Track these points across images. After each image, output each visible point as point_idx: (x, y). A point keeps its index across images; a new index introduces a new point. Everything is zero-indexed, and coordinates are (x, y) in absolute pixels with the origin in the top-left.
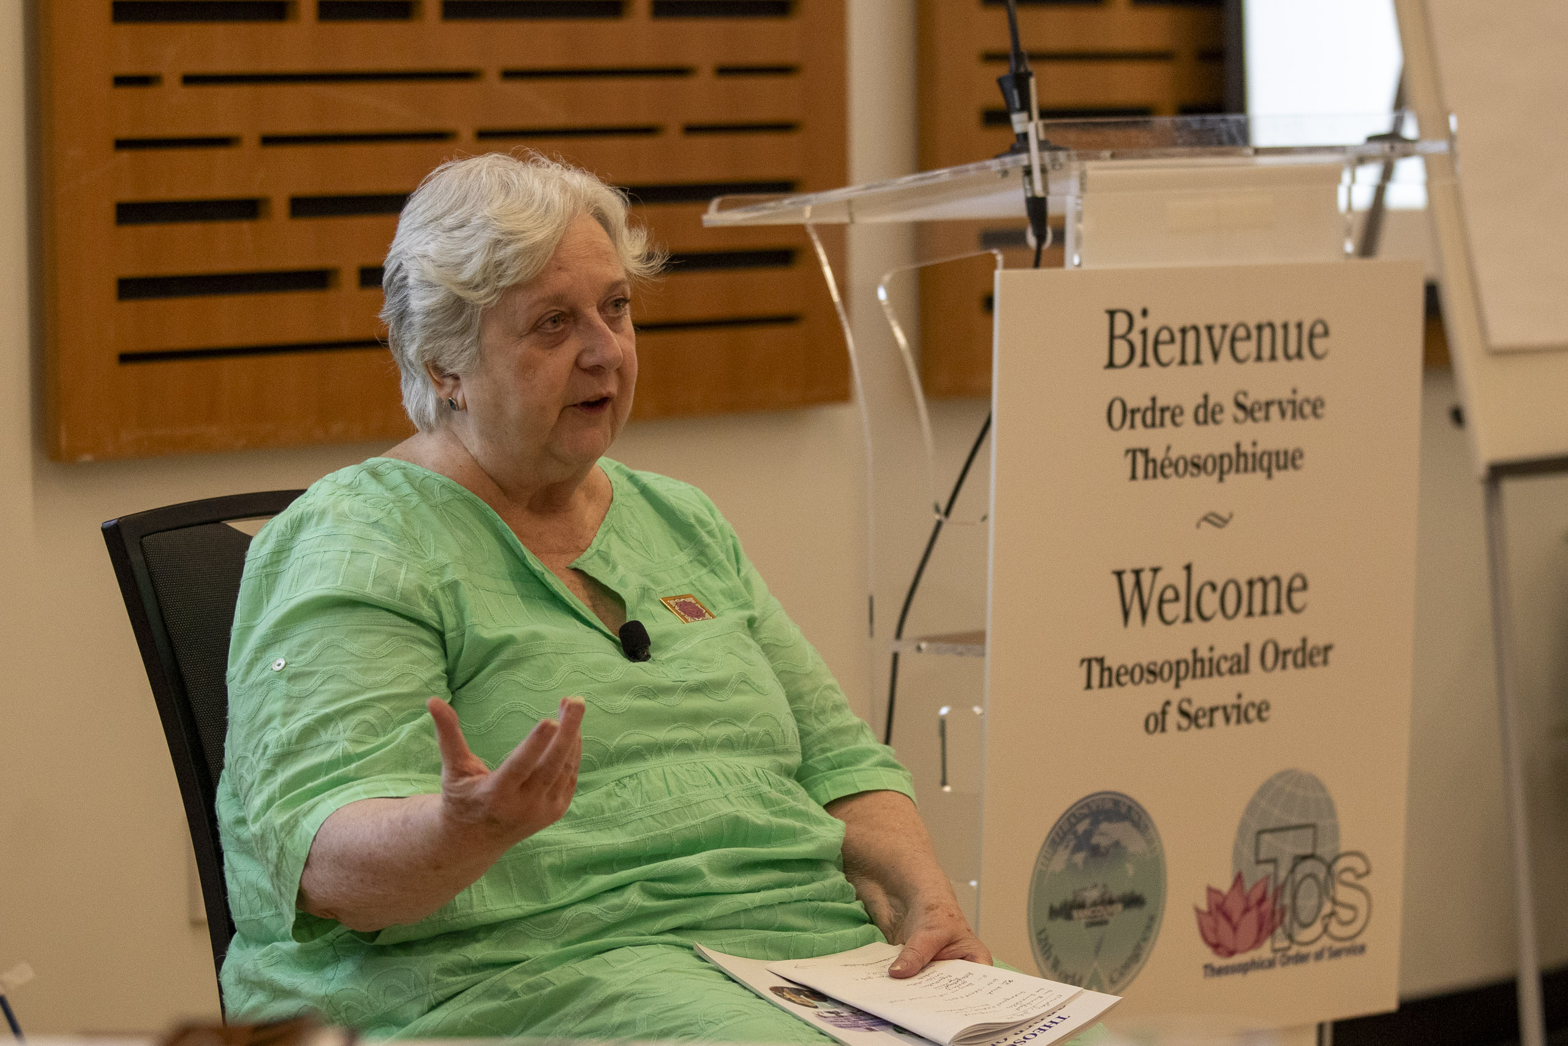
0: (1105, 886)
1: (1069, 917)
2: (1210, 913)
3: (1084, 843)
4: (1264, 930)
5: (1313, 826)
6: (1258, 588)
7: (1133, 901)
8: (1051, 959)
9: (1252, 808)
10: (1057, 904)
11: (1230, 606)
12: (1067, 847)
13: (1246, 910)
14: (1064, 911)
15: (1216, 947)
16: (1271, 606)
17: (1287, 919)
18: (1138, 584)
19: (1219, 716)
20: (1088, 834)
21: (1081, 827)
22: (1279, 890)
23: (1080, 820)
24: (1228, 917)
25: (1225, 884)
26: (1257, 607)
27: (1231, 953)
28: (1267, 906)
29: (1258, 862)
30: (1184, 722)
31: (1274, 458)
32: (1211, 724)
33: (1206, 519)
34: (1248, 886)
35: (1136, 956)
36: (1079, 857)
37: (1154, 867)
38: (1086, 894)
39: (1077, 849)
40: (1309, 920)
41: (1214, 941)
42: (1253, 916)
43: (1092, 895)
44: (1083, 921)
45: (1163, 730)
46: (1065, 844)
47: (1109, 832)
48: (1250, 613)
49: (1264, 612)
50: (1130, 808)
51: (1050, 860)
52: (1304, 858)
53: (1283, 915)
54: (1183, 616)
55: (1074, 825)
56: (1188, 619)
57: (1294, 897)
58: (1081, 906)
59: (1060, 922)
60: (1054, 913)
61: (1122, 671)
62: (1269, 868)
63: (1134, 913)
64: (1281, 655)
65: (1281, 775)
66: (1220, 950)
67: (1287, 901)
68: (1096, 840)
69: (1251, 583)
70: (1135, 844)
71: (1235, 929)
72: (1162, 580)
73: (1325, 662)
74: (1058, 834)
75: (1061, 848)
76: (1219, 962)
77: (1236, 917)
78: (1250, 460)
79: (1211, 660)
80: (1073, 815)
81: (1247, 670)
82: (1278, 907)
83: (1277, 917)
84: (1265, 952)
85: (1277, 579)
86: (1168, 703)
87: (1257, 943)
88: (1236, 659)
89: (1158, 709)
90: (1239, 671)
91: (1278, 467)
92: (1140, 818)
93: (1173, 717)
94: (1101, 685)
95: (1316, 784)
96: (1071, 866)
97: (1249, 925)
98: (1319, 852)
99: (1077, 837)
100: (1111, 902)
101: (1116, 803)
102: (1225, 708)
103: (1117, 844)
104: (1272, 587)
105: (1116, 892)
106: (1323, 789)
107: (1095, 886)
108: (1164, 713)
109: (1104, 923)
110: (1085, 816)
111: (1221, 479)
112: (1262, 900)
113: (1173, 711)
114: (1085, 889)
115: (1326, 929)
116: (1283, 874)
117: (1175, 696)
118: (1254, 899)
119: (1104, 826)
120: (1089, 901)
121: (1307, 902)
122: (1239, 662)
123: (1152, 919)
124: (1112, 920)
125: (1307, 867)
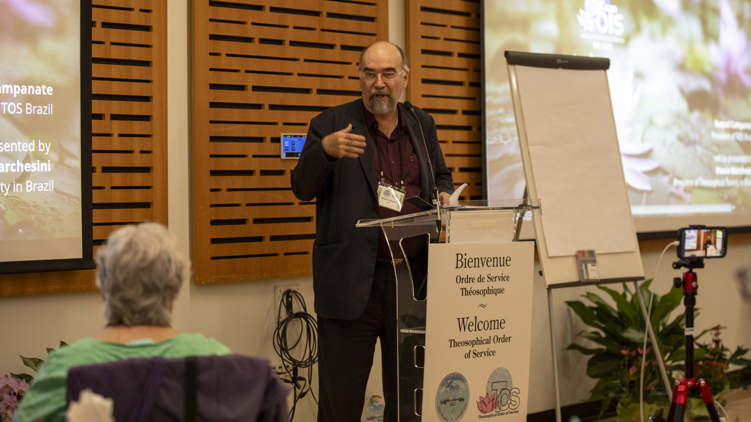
0: (454, 396)
1: (446, 404)
2: (480, 403)
3: (449, 385)
4: (494, 407)
5: (506, 381)
6: (493, 322)
7: (461, 400)
8: (441, 414)
9: (491, 377)
10: (443, 400)
11: (486, 328)
12: (445, 386)
13: (489, 402)
14: (444, 402)
15: (482, 411)
16: (496, 327)
17: (499, 404)
18: (463, 321)
19: (483, 354)
20: (450, 383)
21: (449, 381)
22: (497, 397)
23: (448, 380)
24: (485, 404)
25: (484, 396)
26: (493, 328)
27: (485, 413)
28: (494, 401)
29: (492, 390)
30: (474, 356)
31: (497, 290)
32: (481, 356)
33: (480, 305)
34: (490, 396)
35: (462, 413)
36: (448, 389)
37: (467, 391)
38: (450, 398)
39: (447, 387)
40: (504, 405)
41: (481, 410)
42: (491, 403)
43: (451, 398)
44: (449, 405)
45: (469, 357)
46: (445, 385)
47: (456, 383)
48: (491, 329)
49: (494, 329)
50: (461, 377)
51: (441, 389)
52: (504, 389)
53: (498, 404)
54: (474, 330)
55: (447, 381)
56: (475, 330)
57: (501, 399)
58: (449, 401)
59: (443, 405)
60: (442, 403)
61: (459, 343)
62: (495, 392)
63: (462, 402)
64: (498, 339)
65: (498, 369)
66: (483, 412)
67: (499, 400)
68: (452, 385)
69: (491, 321)
70: (462, 385)
71: (486, 407)
72: (469, 321)
73: (509, 341)
74: (443, 383)
75: (444, 387)
76: (482, 415)
77: (487, 404)
78: (491, 291)
79: (481, 340)
80: (447, 378)
81: (490, 343)
82: (497, 401)
83: (497, 404)
84: (494, 412)
85: (497, 320)
86: (470, 351)
87: (492, 410)
88: (487, 340)
89: (468, 353)
90: (488, 343)
91: (498, 293)
92: (463, 379)
93: (472, 354)
94: (454, 346)
95: (507, 371)
96: (446, 391)
97: (490, 405)
98: (507, 388)
99: (448, 384)
100: (456, 400)
101: (457, 375)
102: (484, 352)
103: (458, 386)
104: (496, 322)
105: (457, 397)
106: (509, 372)
107: (452, 396)
108: (469, 353)
109: (455, 405)
110: (450, 379)
111: (484, 296)
112: (493, 400)
113: (472, 353)
114: (450, 397)
115: (509, 407)
116: (498, 393)
117: (472, 349)
118: (491, 399)
119: (454, 381)
120: (450, 400)
121: (504, 400)
122: (488, 341)
123: (466, 404)
124: (456, 404)
125: (505, 391)
